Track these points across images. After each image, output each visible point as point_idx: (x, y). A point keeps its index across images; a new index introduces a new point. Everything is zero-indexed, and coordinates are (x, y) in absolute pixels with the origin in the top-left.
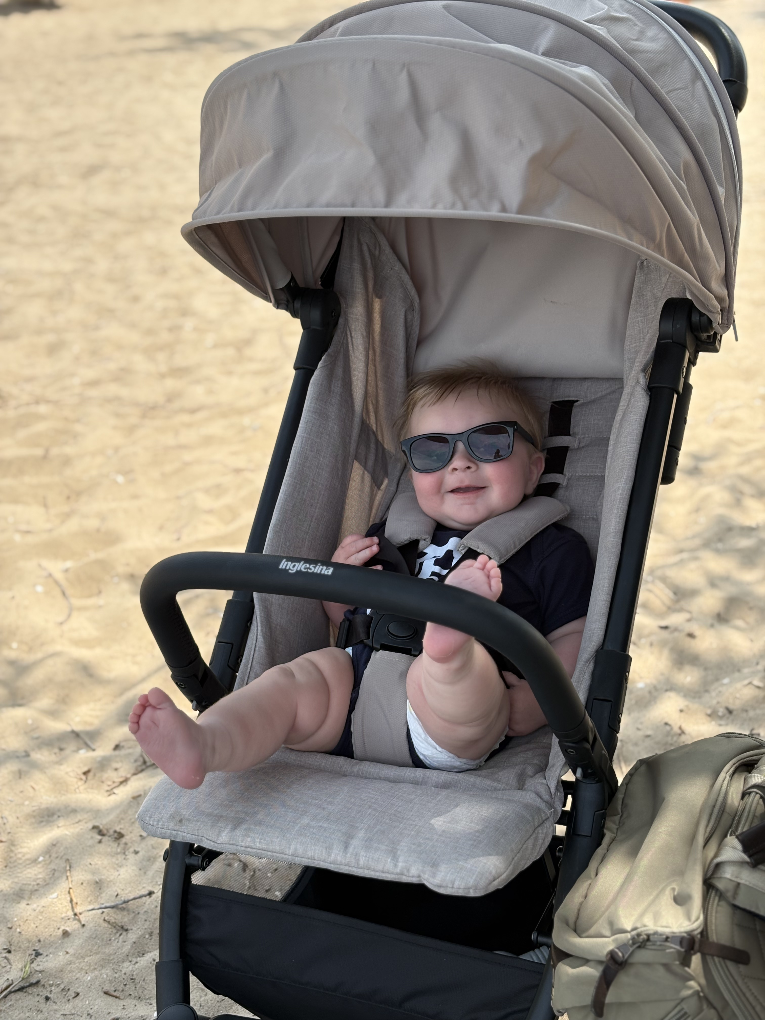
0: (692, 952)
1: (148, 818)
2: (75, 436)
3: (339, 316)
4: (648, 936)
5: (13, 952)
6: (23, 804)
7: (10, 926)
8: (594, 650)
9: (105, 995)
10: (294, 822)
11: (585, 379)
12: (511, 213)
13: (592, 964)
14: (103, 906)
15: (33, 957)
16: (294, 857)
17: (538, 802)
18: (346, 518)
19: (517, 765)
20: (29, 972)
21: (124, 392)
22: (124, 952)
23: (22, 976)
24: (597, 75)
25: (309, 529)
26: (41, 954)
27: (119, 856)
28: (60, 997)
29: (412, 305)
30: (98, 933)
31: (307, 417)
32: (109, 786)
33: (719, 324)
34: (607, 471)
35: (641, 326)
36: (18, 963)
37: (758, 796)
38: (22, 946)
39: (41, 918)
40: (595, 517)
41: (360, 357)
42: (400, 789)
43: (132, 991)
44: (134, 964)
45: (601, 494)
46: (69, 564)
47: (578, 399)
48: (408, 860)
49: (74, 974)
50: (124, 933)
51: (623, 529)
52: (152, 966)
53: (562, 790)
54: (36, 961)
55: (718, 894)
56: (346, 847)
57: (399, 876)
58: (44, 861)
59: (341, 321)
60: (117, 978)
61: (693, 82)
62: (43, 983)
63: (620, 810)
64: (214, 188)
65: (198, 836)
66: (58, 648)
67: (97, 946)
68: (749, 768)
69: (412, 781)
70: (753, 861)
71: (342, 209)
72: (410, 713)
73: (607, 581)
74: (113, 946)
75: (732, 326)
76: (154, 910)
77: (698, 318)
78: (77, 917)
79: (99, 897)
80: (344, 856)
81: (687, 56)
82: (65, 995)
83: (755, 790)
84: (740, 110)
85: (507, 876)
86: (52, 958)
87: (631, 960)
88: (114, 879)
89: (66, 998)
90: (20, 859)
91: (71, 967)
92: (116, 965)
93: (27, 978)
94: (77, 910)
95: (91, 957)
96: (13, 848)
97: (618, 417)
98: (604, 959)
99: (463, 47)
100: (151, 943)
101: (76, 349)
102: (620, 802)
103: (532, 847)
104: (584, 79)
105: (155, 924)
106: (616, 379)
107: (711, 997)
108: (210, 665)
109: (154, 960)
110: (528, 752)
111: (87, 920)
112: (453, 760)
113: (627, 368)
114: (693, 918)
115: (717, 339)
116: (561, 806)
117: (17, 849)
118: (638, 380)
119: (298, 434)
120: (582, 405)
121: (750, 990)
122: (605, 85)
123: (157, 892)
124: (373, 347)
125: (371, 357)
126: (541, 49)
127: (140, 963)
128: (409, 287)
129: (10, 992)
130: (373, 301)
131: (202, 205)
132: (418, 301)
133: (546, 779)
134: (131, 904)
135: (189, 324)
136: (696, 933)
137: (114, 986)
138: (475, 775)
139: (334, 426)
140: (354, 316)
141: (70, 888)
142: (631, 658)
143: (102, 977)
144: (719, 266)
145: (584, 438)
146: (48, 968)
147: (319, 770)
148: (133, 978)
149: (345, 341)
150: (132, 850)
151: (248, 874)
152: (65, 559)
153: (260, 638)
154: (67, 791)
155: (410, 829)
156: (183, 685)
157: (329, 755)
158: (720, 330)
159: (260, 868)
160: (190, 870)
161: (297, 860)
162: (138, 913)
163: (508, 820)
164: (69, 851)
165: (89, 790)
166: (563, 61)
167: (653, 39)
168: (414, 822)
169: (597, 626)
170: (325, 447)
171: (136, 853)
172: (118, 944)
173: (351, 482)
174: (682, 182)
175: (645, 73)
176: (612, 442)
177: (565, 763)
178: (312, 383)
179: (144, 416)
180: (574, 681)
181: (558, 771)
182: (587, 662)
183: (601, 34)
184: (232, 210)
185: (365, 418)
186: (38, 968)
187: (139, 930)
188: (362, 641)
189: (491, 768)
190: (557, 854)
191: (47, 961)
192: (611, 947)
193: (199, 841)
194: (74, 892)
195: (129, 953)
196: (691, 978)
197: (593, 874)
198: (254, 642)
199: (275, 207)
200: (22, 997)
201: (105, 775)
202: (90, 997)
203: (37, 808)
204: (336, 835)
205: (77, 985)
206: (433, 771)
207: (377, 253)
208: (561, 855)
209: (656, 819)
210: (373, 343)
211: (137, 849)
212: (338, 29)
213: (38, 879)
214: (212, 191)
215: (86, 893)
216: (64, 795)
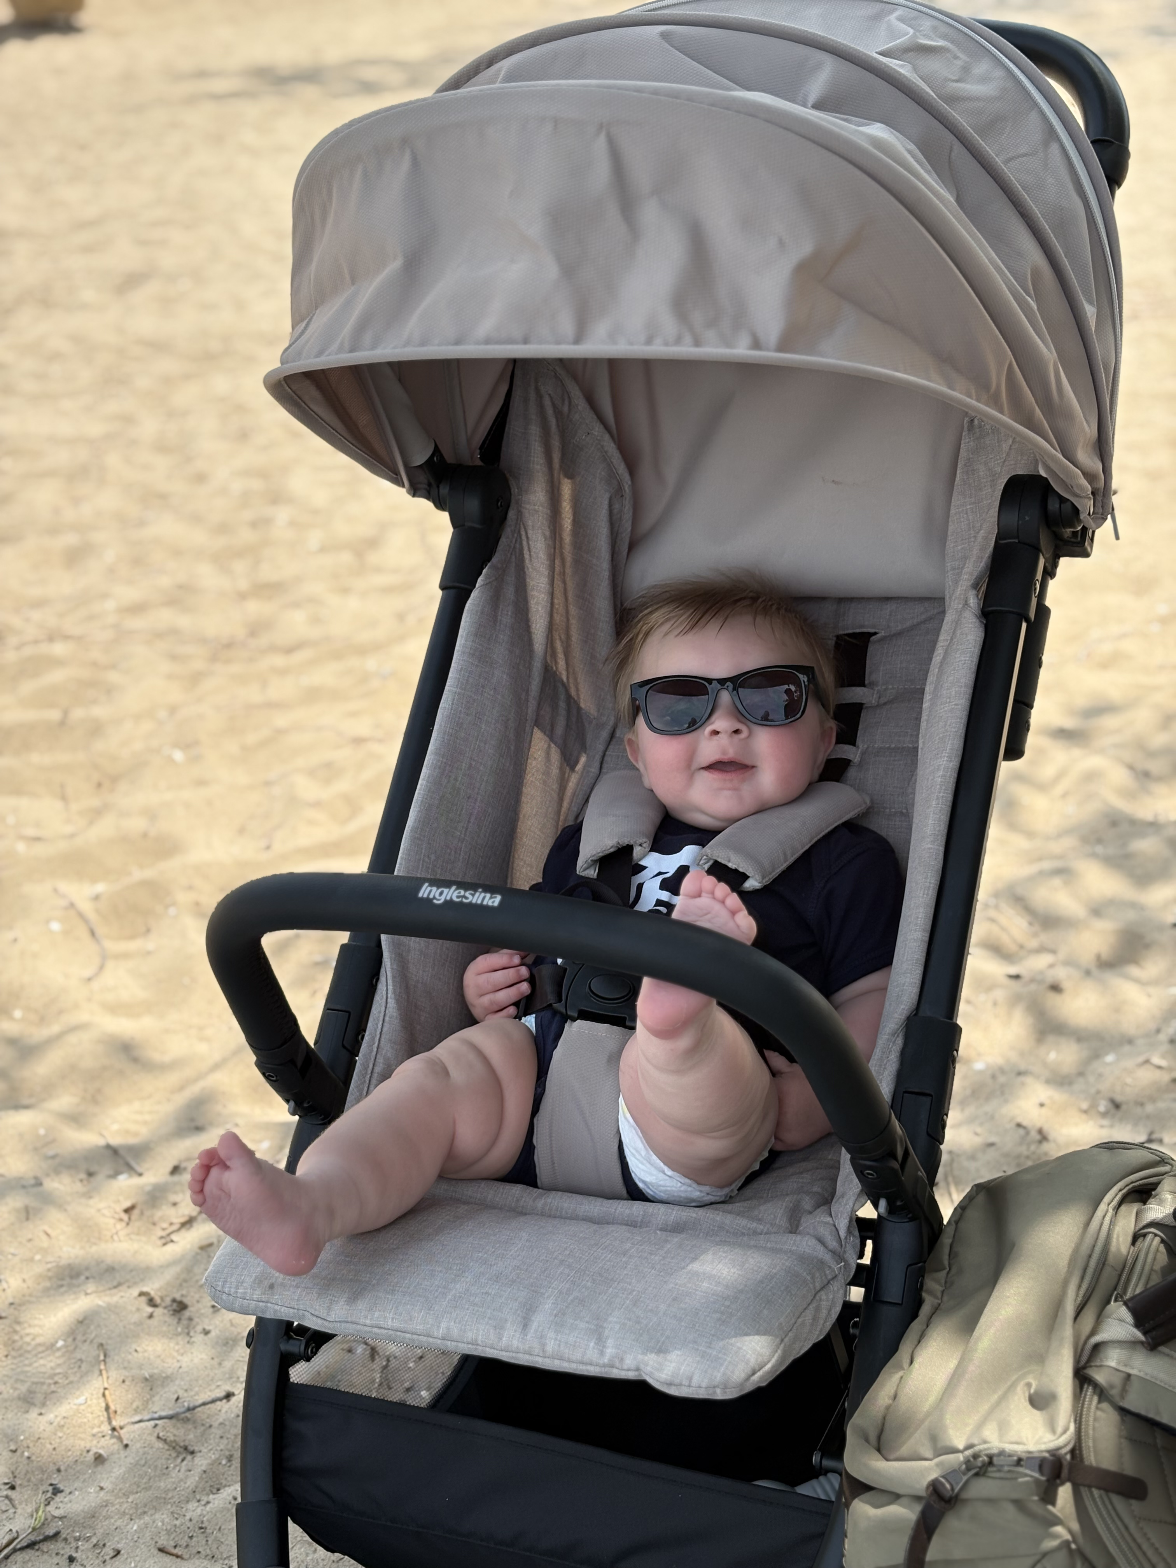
0: (1058, 1481)
1: (220, 1283)
2: (110, 690)
3: (508, 506)
4: (991, 1457)
5: (18, 1488)
6: (32, 1260)
7: (13, 1447)
8: (903, 1017)
9: (159, 1553)
10: (445, 1288)
11: (887, 599)
12: (768, 350)
13: (904, 1500)
14: (156, 1416)
15: (49, 1495)
16: (446, 1342)
17: (820, 1252)
18: (524, 816)
19: (787, 1195)
20: (43, 1518)
21: (184, 621)
22: (189, 1487)
23: (32, 1525)
24: (897, 138)
25: (465, 835)
26: (62, 1491)
27: (180, 1338)
28: (91, 1557)
29: (619, 490)
30: (149, 1457)
31: (461, 662)
32: (164, 1229)
33: (1089, 514)
34: (921, 742)
35: (971, 517)
36: (27, 1505)
37: (1157, 1239)
38: (33, 1479)
39: (60, 1434)
40: (904, 811)
41: (541, 569)
42: (607, 1234)
43: (202, 1546)
44: (205, 1505)
45: (913, 775)
46: (100, 888)
47: (877, 631)
48: (620, 1345)
49: (113, 1521)
50: (189, 1457)
51: (946, 831)
52: (232, 1508)
53: (856, 1233)
54: (54, 1501)
55: (1098, 1391)
56: (525, 1326)
57: (607, 1369)
58: (65, 1346)
59: (511, 514)
60: (179, 1527)
61: (1046, 144)
62: (64, 1536)
63: (946, 1263)
64: (314, 315)
65: (298, 1309)
66: (83, 1017)
67: (147, 1478)
68: (1144, 1196)
69: (627, 1221)
70: (1150, 1340)
71: (509, 347)
72: (623, 1119)
73: (921, 910)
74: (172, 1478)
75: (1109, 516)
76: (234, 1421)
77: (1057, 506)
78: (116, 1433)
79: (150, 1402)
80: (522, 1338)
81: (1036, 104)
82: (99, 1553)
83: (1152, 1230)
84: (1119, 186)
85: (773, 1367)
86: (78, 1496)
87: (964, 1496)
88: (172, 1374)
89: (101, 1559)
90: (28, 1344)
91: (107, 1511)
92: (177, 1506)
93: (40, 1528)
94: (115, 1423)
95: (139, 1494)
96: (18, 1328)
97: (937, 658)
98: (923, 1493)
99: (691, 98)
100: (230, 1473)
101: (110, 556)
102: (946, 1250)
103: (810, 1321)
104: (877, 143)
105: (237, 1443)
106: (935, 598)
107: (1088, 1551)
108: (315, 1044)
109: (235, 1499)
110: (805, 1175)
111: (132, 1437)
112: (689, 1189)
113: (950, 583)
114: (1060, 1430)
115: (1087, 537)
116: (855, 1257)
117: (24, 1329)
118: (966, 601)
119: (447, 688)
120: (883, 639)
121: (1148, 1539)
122: (909, 152)
123: (239, 1394)
124: (562, 554)
125: (557, 569)
126: (812, 99)
127: (214, 1504)
128: (614, 461)
129: (15, 1551)
130: (559, 483)
131: (295, 341)
132: (630, 483)
133: (831, 1215)
134: (199, 1412)
135: (282, 515)
136: (1063, 1451)
137: (174, 1539)
138: (724, 1212)
139: (501, 675)
140: (532, 507)
141: (105, 1389)
142: (961, 1029)
143: (155, 1525)
144: (1089, 426)
145: (886, 690)
146: (72, 1513)
147: (485, 1206)
148: (203, 1526)
149: (518, 546)
150: (199, 1328)
151: (380, 1362)
152: (94, 880)
153: (392, 1002)
154: (100, 1239)
155: (624, 1296)
156: (273, 1077)
157: (500, 1183)
158: (1092, 523)
159: (397, 1354)
160: (287, 1361)
161: (450, 1345)
162: (211, 1426)
163: (775, 1280)
164: (104, 1331)
165: (133, 1237)
166: (846, 117)
167: (983, 80)
168: (630, 1285)
169: (908, 980)
170: (489, 708)
171: (206, 1332)
172: (179, 1474)
173: (529, 761)
174: (1029, 299)
175: (971, 133)
176: (927, 697)
177: (862, 1191)
178: (468, 611)
179: (214, 658)
180: (873, 1066)
181: (851, 1204)
182: (893, 1035)
183: (903, 74)
184: (340, 350)
185: (549, 661)
186: (57, 1513)
187: (212, 1452)
188: (550, 1005)
189: (748, 1200)
190: (851, 1331)
191: (70, 1502)
192: (933, 1475)
193: (300, 1319)
194: (111, 1395)
195: (196, 1487)
196: (1057, 1521)
197: (906, 1364)
198: (383, 1008)
199: (407, 344)
200: (33, 1558)
201: (158, 1214)
202: (137, 1556)
203: (54, 1264)
204: (510, 1306)
205: (116, 1539)
206: (660, 1205)
207: (566, 409)
208: (856, 1332)
209: (1002, 1274)
210: (561, 547)
211: (207, 1328)
212: (500, 70)
213: (55, 1375)
214: (310, 320)
215: (130, 1396)
216: (95, 1244)
